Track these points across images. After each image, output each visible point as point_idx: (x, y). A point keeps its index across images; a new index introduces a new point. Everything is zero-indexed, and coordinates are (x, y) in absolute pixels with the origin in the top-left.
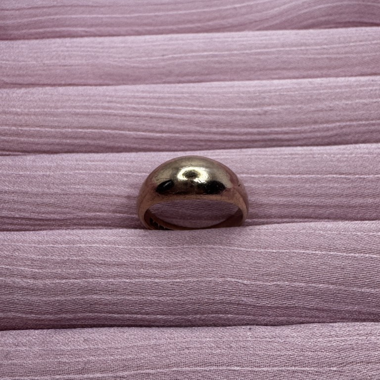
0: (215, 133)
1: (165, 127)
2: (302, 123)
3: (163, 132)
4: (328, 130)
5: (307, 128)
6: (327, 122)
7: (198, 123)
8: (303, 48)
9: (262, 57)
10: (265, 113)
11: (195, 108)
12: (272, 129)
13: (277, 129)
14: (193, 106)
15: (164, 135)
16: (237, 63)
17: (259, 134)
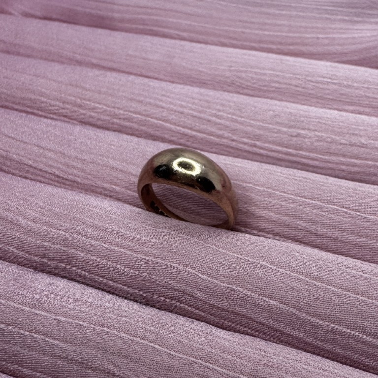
0: (246, 144)
1: (203, 127)
2: (329, 153)
3: (199, 131)
4: (354, 165)
5: (334, 158)
6: (357, 158)
7: (233, 131)
8: (366, 85)
9: (322, 86)
10: (298, 135)
11: (234, 117)
12: (301, 152)
13: (304, 153)
14: (234, 114)
15: (200, 135)
16: (296, 86)
17: (287, 154)
